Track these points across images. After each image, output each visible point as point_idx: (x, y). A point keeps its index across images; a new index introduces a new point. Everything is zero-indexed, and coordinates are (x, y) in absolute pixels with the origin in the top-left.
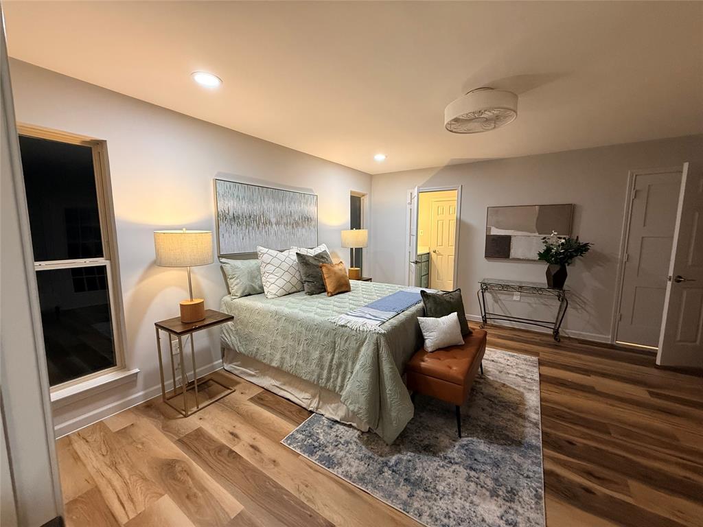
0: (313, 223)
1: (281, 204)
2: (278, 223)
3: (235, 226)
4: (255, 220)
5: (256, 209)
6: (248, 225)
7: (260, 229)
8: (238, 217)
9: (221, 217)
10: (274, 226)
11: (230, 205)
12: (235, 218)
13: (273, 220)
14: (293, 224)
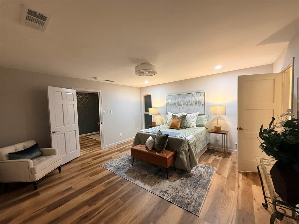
0: (202, 104)
1: (185, 98)
2: (184, 105)
3: (170, 107)
4: (176, 104)
5: (176, 101)
6: (174, 106)
7: (177, 107)
8: (171, 104)
9: (167, 104)
10: (182, 106)
11: (169, 101)
12: (170, 104)
13: (182, 104)
14: (190, 105)
